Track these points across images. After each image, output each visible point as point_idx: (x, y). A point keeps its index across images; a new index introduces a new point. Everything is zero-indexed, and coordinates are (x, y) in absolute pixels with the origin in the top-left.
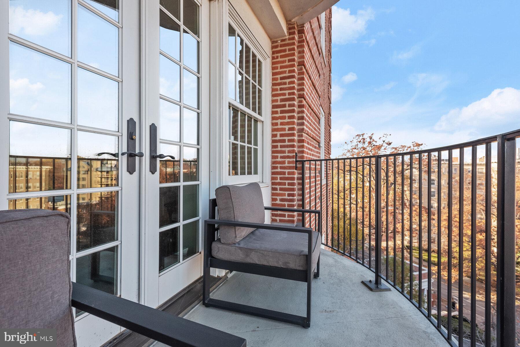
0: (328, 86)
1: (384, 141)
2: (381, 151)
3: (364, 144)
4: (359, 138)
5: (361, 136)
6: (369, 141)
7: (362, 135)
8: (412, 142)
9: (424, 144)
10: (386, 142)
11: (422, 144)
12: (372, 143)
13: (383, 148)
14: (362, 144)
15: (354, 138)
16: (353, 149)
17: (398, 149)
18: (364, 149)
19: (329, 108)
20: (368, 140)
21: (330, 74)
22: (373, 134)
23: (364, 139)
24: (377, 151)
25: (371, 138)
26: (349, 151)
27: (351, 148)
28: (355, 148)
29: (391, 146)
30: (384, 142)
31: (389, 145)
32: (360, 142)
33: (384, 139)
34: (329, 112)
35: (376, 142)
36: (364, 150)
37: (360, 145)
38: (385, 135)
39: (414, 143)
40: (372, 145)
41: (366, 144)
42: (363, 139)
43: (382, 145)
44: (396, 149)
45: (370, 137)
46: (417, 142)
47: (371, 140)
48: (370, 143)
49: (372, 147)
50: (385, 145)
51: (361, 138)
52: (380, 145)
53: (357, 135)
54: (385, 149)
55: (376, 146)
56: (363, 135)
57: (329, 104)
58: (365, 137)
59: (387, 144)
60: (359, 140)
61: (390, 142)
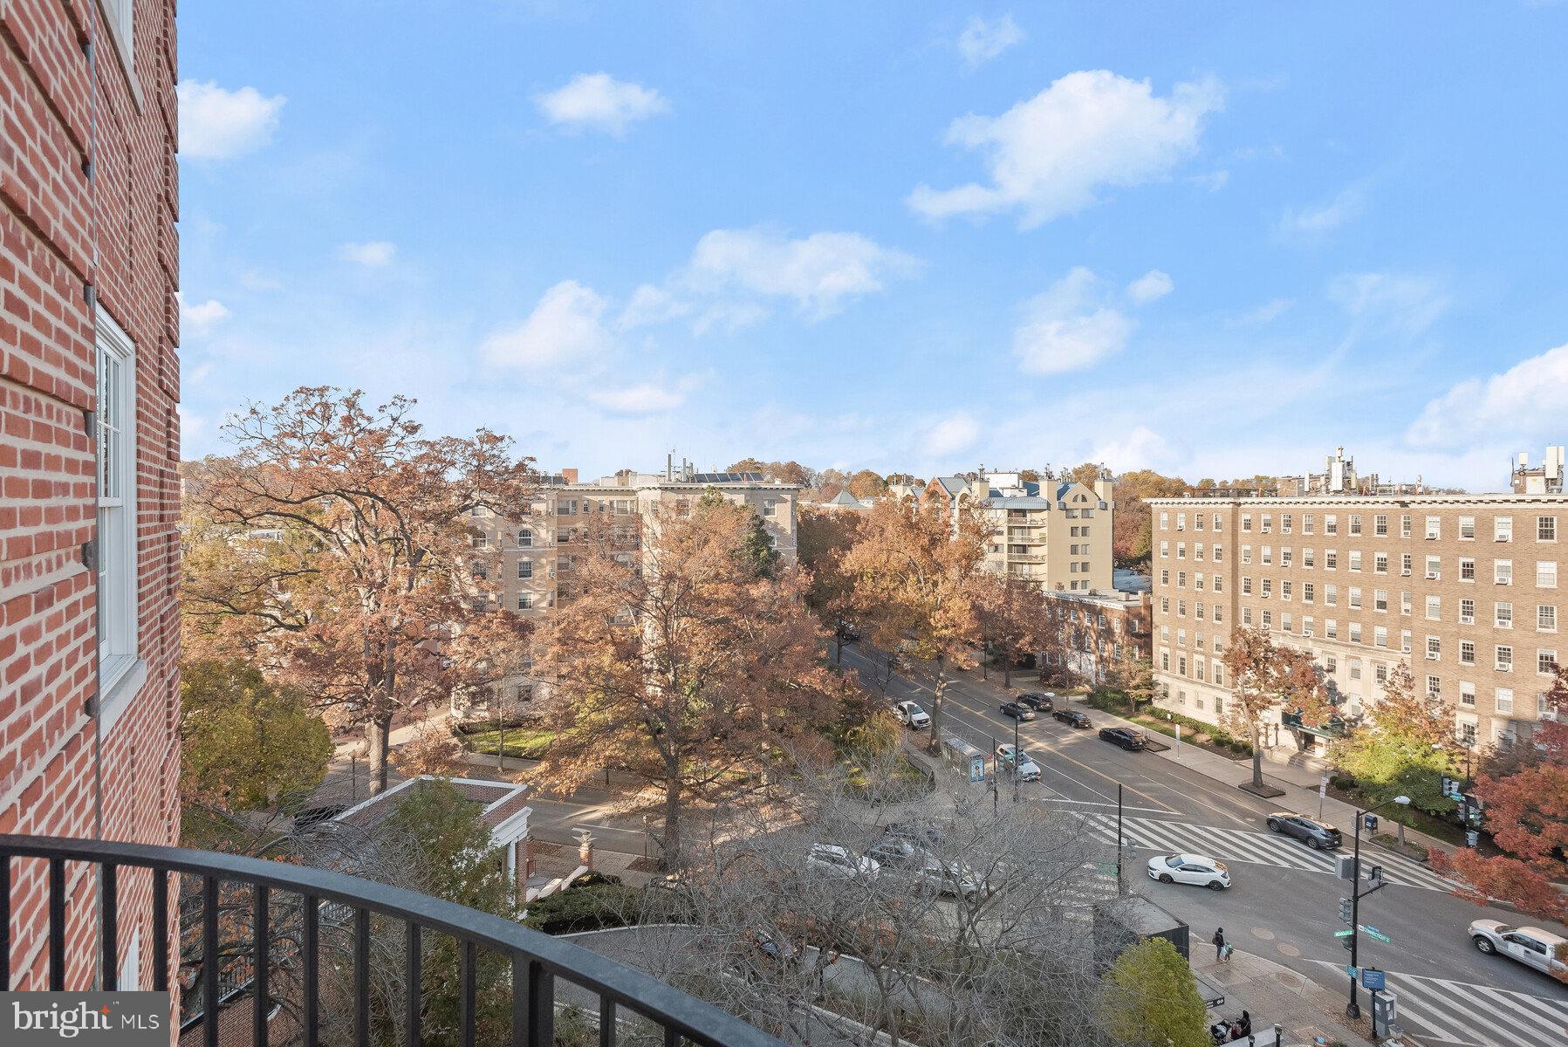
0: (160, 211)
1: (395, 420)
2: (387, 449)
3: (325, 424)
4: (307, 399)
5: (317, 393)
6: (346, 413)
7: (318, 390)
8: (478, 430)
9: (506, 439)
10: (402, 420)
11: (502, 439)
12: (355, 423)
13: (393, 440)
14: (320, 421)
15: (287, 399)
16: (286, 435)
17: (438, 447)
18: (327, 438)
19: (168, 310)
20: (343, 411)
21: (167, 151)
22: (358, 393)
23: (326, 406)
24: (372, 449)
25: (351, 404)
26: (267, 443)
27: (277, 432)
28: (294, 435)
29: (418, 436)
30: (396, 425)
31: (410, 433)
32: (311, 413)
33: (395, 411)
34: (168, 329)
35: (369, 419)
36: (325, 442)
37: (313, 426)
38: (398, 402)
39: (482, 433)
40: (357, 429)
41: (334, 426)
42: (321, 404)
43: (389, 431)
44: (432, 445)
45: (347, 401)
46: (488, 428)
47: (353, 412)
48: (348, 420)
49: (355, 435)
50: (398, 431)
51: (316, 399)
52: (382, 429)
53: (301, 391)
54: (398, 444)
55: (371, 432)
56: (322, 391)
57: (168, 290)
58: (332, 397)
59: (405, 428)
60: (308, 408)
61: (416, 424)
